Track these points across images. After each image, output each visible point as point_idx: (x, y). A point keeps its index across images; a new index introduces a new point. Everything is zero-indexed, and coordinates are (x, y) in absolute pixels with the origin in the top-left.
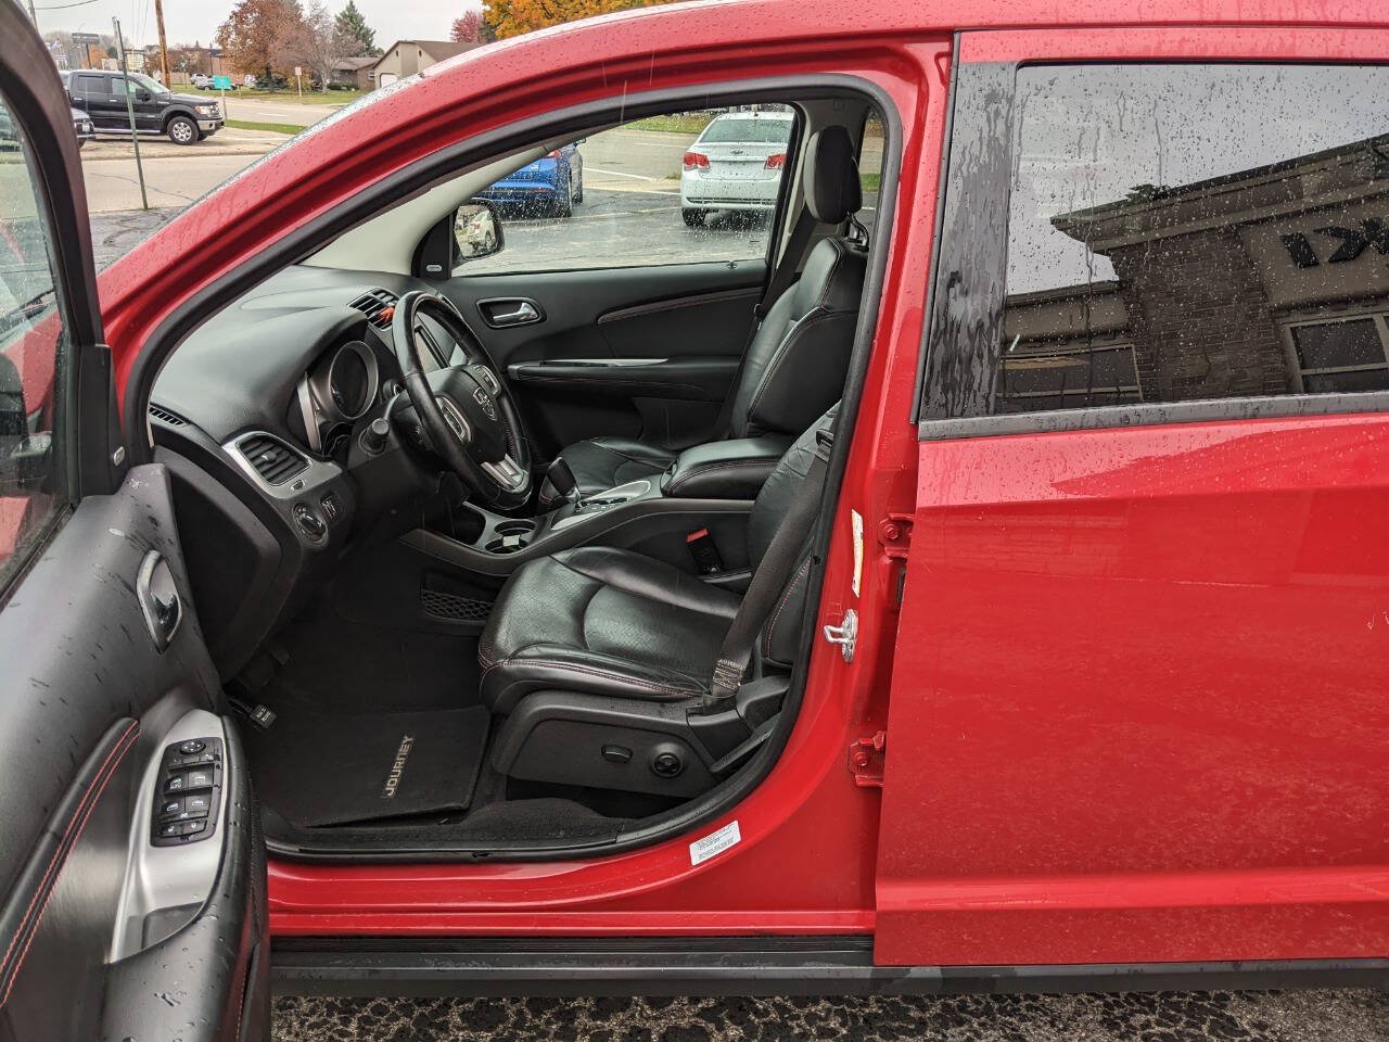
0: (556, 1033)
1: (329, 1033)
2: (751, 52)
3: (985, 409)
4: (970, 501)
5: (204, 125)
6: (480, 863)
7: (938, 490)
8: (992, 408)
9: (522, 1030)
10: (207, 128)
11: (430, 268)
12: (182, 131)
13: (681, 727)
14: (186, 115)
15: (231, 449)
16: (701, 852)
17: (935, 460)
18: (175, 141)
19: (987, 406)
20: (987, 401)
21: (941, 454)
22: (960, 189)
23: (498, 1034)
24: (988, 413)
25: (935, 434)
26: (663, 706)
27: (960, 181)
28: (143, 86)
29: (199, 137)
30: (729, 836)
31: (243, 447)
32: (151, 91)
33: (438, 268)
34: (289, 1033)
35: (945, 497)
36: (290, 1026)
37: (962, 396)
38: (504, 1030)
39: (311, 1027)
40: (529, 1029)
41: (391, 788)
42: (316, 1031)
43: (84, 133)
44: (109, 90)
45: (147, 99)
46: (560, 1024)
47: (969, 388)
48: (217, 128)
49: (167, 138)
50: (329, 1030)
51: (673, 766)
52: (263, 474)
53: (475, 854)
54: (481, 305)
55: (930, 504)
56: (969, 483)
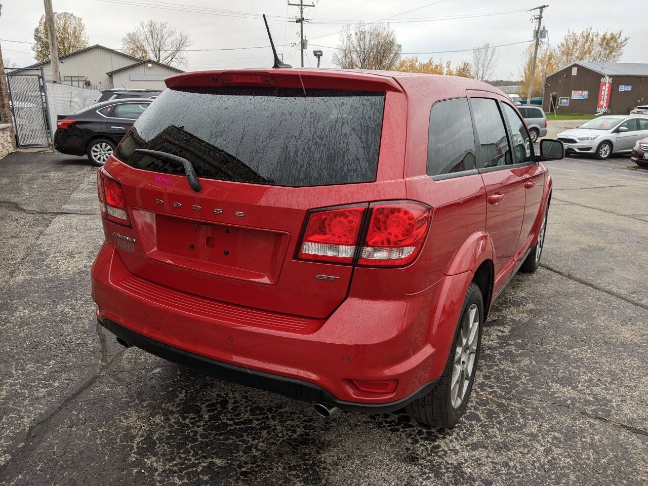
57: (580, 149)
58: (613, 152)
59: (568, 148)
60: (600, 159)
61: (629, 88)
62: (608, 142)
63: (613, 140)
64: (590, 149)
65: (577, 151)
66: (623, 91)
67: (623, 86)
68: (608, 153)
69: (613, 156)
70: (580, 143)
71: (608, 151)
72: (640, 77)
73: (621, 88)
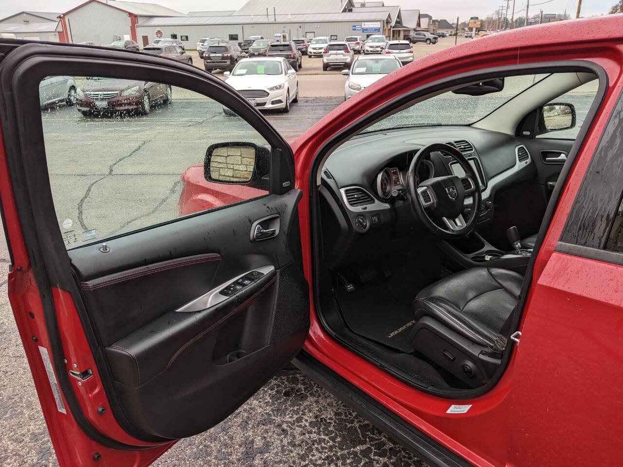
0: (414, 461)
1: (346, 411)
2: (537, 50)
3: (598, 245)
4: (565, 289)
6: (381, 369)
7: (551, 278)
8: (602, 245)
9: (404, 451)
11: (525, 133)
13: (475, 356)
15: (342, 191)
16: (454, 409)
17: (557, 262)
19: (600, 244)
20: (600, 241)
21: (561, 260)
22: (616, 124)
23: (395, 447)
24: (599, 247)
25: (563, 250)
26: (473, 344)
27: (617, 121)
30: (464, 409)
31: (346, 191)
33: (528, 133)
34: (336, 403)
35: (553, 283)
36: (338, 402)
37: (587, 234)
38: (398, 447)
39: (343, 406)
40: (406, 453)
41: (392, 335)
42: (344, 408)
46: (419, 459)
47: (592, 231)
50: (347, 409)
51: (468, 372)
52: (349, 202)
53: (381, 365)
54: (542, 152)
55: (545, 284)
56: (569, 280)
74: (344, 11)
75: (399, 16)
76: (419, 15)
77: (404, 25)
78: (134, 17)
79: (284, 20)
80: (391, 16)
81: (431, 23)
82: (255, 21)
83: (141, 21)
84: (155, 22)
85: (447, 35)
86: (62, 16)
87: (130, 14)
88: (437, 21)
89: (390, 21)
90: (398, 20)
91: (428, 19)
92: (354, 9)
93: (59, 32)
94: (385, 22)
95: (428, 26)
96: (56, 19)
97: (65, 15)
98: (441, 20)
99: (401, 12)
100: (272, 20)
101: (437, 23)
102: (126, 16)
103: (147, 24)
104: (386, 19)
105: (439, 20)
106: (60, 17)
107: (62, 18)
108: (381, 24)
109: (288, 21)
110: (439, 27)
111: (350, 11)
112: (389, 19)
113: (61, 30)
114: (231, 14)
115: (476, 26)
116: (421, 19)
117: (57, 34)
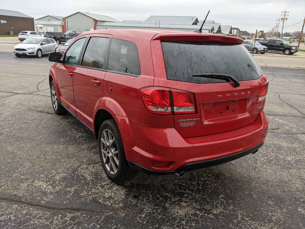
5: (292, 51)
10: (293, 52)
12: (287, 52)
14: (289, 48)
18: (285, 54)
28: (282, 42)
29: (291, 54)
32: (283, 43)
43: (265, 51)
44: (275, 43)
45: (282, 45)
48: (296, 52)
49: (284, 53)
57: (29, 53)
58: (43, 54)
59: (23, 53)
60: (39, 57)
61: (5, 22)
62: (39, 50)
63: (41, 48)
64: (33, 53)
65: (28, 54)
66: (3, 23)
67: (3, 21)
68: (41, 55)
69: (43, 56)
70: (28, 50)
71: (41, 54)
72: (9, 17)
73: (2, 22)
74: (193, 24)
75: (219, 28)
76: (231, 28)
77: (222, 32)
78: (96, 21)
79: (163, 27)
80: (214, 28)
81: (238, 32)
82: (150, 26)
83: (99, 23)
84: (105, 24)
85: (246, 38)
86: (64, 18)
87: (94, 20)
88: (242, 31)
89: (213, 30)
90: (219, 30)
91: (236, 30)
92: (198, 24)
93: (62, 25)
94: (211, 30)
95: (236, 34)
96: (62, 20)
97: (66, 18)
98: (244, 31)
99: (221, 26)
100: (158, 26)
101: (241, 33)
102: (93, 20)
103: (101, 25)
104: (211, 29)
105: (243, 31)
106: (63, 19)
107: (64, 19)
108: (208, 31)
109: (165, 27)
110: (243, 35)
111: (196, 24)
112: (213, 29)
113: (63, 25)
114: (140, 22)
115: (259, 35)
116: (232, 30)
117: (61, 26)
